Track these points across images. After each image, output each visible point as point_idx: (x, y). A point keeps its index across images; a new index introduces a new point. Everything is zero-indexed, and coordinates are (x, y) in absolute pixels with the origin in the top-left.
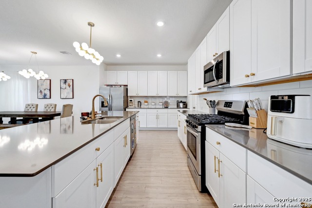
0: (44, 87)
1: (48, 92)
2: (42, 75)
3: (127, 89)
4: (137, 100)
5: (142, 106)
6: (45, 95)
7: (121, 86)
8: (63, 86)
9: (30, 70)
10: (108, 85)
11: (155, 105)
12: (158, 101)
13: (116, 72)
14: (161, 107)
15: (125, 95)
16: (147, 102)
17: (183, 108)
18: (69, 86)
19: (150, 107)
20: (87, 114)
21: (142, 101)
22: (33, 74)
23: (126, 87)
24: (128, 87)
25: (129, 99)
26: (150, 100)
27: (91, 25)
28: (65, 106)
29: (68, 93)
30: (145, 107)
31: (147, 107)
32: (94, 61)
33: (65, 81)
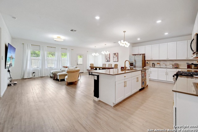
0: (108, 57)
1: (109, 59)
2: (108, 53)
3: (145, 56)
4: (151, 62)
5: (155, 66)
6: (108, 60)
7: (140, 54)
8: (114, 56)
9: (104, 51)
10: (133, 55)
11: (166, 65)
12: (168, 63)
13: (138, 47)
14: (172, 67)
15: (144, 59)
16: (159, 64)
17: (194, 69)
18: (116, 56)
19: (161, 67)
20: (123, 68)
21: (156, 63)
22: (105, 52)
23: (144, 55)
24: (146, 55)
25: (146, 62)
26: (161, 63)
27: (124, 32)
28: (115, 65)
29: (116, 59)
30: (158, 67)
31: (159, 67)
32: (126, 46)
33: (115, 54)
